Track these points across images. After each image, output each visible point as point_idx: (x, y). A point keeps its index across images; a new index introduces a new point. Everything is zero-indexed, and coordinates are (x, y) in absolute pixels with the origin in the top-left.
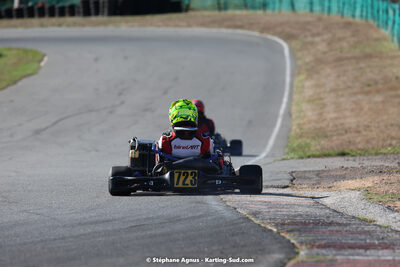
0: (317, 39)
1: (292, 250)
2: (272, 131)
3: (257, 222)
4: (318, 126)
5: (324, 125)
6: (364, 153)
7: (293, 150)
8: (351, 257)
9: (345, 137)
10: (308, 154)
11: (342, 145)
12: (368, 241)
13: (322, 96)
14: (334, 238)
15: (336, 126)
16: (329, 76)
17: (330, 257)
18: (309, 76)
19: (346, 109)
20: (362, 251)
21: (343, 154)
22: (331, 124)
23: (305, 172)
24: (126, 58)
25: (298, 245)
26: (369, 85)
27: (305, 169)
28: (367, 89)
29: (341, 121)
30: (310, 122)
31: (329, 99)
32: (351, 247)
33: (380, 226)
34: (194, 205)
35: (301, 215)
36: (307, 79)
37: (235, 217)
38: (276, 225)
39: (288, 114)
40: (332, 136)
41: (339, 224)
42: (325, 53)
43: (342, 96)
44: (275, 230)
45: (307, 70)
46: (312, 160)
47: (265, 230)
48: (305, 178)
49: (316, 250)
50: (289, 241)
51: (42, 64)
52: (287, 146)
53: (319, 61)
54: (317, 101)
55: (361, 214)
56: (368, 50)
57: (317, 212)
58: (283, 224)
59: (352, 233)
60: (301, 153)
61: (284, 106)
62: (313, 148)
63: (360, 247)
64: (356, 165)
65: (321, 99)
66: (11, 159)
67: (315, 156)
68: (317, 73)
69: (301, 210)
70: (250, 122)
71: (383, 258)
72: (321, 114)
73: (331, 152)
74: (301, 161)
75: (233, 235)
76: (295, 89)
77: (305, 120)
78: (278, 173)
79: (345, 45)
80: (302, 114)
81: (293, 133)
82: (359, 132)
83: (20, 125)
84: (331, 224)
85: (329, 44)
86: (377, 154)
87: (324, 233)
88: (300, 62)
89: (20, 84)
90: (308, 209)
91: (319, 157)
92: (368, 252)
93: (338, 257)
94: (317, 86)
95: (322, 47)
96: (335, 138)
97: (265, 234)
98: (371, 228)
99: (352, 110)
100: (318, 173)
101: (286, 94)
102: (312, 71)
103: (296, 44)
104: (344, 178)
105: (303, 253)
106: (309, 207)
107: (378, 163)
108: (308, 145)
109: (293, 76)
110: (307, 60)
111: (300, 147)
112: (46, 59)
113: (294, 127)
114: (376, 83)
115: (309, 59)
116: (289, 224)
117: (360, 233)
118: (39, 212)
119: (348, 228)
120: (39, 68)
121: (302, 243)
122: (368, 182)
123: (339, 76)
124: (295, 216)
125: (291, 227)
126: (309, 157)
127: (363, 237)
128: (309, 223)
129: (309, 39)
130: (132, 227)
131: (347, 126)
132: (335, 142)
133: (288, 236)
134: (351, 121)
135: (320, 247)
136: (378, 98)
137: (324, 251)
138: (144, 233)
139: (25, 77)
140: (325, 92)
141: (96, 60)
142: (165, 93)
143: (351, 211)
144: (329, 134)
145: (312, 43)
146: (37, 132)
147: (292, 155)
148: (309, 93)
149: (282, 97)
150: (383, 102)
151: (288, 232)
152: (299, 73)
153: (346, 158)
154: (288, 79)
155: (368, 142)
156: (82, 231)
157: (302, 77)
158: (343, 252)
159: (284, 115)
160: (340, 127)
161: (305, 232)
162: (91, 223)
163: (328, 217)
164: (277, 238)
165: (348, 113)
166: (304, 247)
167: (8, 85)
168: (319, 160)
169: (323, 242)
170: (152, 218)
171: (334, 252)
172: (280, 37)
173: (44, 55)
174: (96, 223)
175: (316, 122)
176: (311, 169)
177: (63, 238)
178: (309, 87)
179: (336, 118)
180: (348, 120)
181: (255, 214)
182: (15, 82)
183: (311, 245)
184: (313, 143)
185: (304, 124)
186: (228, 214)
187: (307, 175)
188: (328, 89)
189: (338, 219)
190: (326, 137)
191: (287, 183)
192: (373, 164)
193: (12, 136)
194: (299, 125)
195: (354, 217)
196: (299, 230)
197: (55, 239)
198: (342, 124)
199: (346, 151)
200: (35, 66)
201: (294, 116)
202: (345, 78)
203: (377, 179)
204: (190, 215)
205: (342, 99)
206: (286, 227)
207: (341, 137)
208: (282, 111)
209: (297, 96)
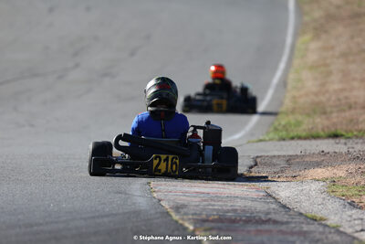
5: (323, 98)
9: (348, 114)
10: (292, 135)
13: (328, 61)
15: (339, 100)
16: (341, 37)
18: (317, 37)
21: (335, 136)
22: (333, 98)
23: (274, 157)
29: (346, 94)
35: (235, 211)
36: (312, 39)
39: (284, 83)
40: (331, 112)
41: (276, 222)
42: (339, 7)
44: (192, 228)
45: (315, 29)
47: (179, 228)
53: (330, 18)
54: (322, 68)
60: (284, 134)
61: (279, 74)
65: (326, 65)
67: (300, 138)
68: (326, 32)
69: (241, 204)
72: (323, 85)
73: (322, 133)
74: (282, 143)
76: (296, 52)
77: (302, 92)
81: (283, 108)
84: (268, 221)
88: (306, 19)
96: (335, 115)
100: (290, 160)
101: (285, 58)
102: (320, 30)
104: (318, 165)
106: (253, 200)
109: (296, 35)
110: (317, 15)
116: (213, 221)
119: (283, 228)
124: (228, 211)
126: (293, 138)
128: (240, 220)
140: (332, 57)
144: (328, 110)
148: (312, 57)
149: (279, 62)
151: (205, 230)
152: (303, 33)
154: (289, 40)
157: (307, 37)
159: (278, 85)
160: (343, 102)
175: (316, 94)
178: (313, 49)
179: (342, 90)
187: (274, 161)
189: (280, 216)
190: (325, 113)
194: (294, 97)
195: (301, 214)
196: (220, 228)
198: (346, 98)
201: (289, 87)
207: (343, 115)
208: (275, 80)
209: (296, 62)
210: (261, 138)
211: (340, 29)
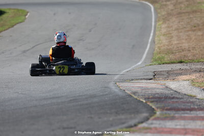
0: (168, 3)
1: (152, 112)
2: (145, 51)
3: (135, 97)
4: (169, 48)
5: (171, 47)
6: (192, 61)
7: (156, 60)
8: (183, 115)
9: (182, 53)
10: (163, 62)
11: (181, 57)
12: (192, 107)
13: (171, 32)
14: (175, 105)
15: (178, 47)
16: (175, 22)
17: (172, 115)
19: (183, 39)
20: (188, 112)
21: (181, 62)
22: (175, 47)
23: (161, 71)
24: (70, 13)
25: (156, 109)
26: (195, 27)
27: (161, 70)
28: (194, 28)
29: (181, 45)
30: (164, 46)
31: (175, 33)
32: (183, 110)
33: (198, 99)
34: (103, 89)
35: (158, 94)
36: (163, 23)
37: (124, 95)
38: (145, 99)
39: (153, 41)
40: (176, 53)
41: (177, 98)
42: (172, 10)
43: (181, 32)
44: (144, 101)
45: (163, 19)
46: (165, 65)
47: (139, 101)
48: (161, 75)
49: (165, 112)
50: (151, 107)
51: (27, 17)
52: (153, 58)
53: (169, 14)
54: (168, 35)
55: (189, 93)
56: (195, 8)
57: (167, 92)
58: (149, 98)
59: (184, 103)
61: (151, 38)
62: (166, 59)
63: (188, 110)
64: (187, 67)
65: (170, 34)
66: (10, 66)
67: (166, 63)
68: (168, 20)
69: (158, 91)
70: (134, 46)
71: (199, 115)
72: (170, 42)
73: (175, 61)
74: (160, 65)
75: (123, 104)
76: (157, 29)
77: (162, 45)
78: (147, 72)
79: (183, 6)
80: (160, 42)
81: (155, 52)
82: (189, 51)
83: (15, 48)
84: (173, 98)
85: (174, 5)
86: (198, 62)
87: (169, 103)
88: (159, 15)
89: (15, 27)
90: (162, 91)
91: (169, 63)
92: (192, 112)
93: (176, 115)
94: (168, 27)
95: (171, 7)
96: (177, 54)
97: (139, 103)
98: (193, 100)
99: (186, 39)
100: (168, 72)
101: (152, 31)
102: (165, 19)
103: (157, 5)
104: (181, 74)
105: (158, 113)
106: (163, 89)
107: (199, 66)
108: (163, 58)
109: (156, 22)
110: (163, 13)
111: (159, 59)
112: (29, 14)
113: (156, 48)
114: (199, 25)
115: (164, 13)
116: (151, 98)
117: (188, 103)
118: (23, 93)
119: (182, 100)
120: (25, 19)
121: (158, 108)
122: (193, 77)
123: (179, 22)
124: (155, 94)
125: (152, 100)
126: (164, 64)
127: (189, 104)
128: (162, 98)
129: (165, 3)
130: (71, 100)
131: (183, 48)
132: (178, 56)
133: (151, 104)
134: (186, 45)
135: (167, 110)
136: (200, 33)
137: (169, 112)
138: (77, 103)
139: (18, 23)
140: (172, 30)
141: (54, 14)
142: (90, 31)
143: (184, 91)
144: (174, 52)
145: (166, 5)
146: (24, 52)
147: (155, 63)
148: (164, 31)
149: (150, 33)
150: (202, 35)
151: (152, 102)
152: (159, 20)
153: (183, 64)
154: (153, 24)
155: (194, 56)
156: (45, 103)
157: (161, 23)
158: (179, 112)
159: (151, 42)
160: (180, 48)
161: (160, 102)
162: (50, 98)
163: (172, 95)
164: (145, 105)
165: (184, 41)
166: (159, 110)
167: (9, 28)
168: (168, 65)
169: (169, 107)
170: (82, 96)
171: (174, 112)
172: (149, 2)
173: (28, 12)
174: (53, 98)
175: (168, 46)
176: (164, 70)
177: (36, 106)
178: (164, 27)
179: (178, 44)
180: (184, 45)
181: (135, 93)
182: (13, 26)
183: (163, 109)
184: (166, 57)
185: (162, 47)
186: (121, 94)
187: (162, 73)
188: (174, 29)
189: (177, 96)
191: (152, 77)
192: (196, 67)
193: (11, 54)
194: (159, 47)
195: (185, 94)
196: (157, 101)
197: (31, 107)
198: (181, 47)
199: (183, 60)
200: (23, 17)
201: (156, 43)
202: (183, 23)
203: (198, 75)
204: (101, 94)
205: (181, 34)
206: (150, 100)
207: (180, 54)
208: (150, 40)
209: (157, 33)
210: (150, 64)
211: (174, 19)
